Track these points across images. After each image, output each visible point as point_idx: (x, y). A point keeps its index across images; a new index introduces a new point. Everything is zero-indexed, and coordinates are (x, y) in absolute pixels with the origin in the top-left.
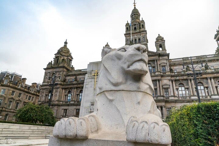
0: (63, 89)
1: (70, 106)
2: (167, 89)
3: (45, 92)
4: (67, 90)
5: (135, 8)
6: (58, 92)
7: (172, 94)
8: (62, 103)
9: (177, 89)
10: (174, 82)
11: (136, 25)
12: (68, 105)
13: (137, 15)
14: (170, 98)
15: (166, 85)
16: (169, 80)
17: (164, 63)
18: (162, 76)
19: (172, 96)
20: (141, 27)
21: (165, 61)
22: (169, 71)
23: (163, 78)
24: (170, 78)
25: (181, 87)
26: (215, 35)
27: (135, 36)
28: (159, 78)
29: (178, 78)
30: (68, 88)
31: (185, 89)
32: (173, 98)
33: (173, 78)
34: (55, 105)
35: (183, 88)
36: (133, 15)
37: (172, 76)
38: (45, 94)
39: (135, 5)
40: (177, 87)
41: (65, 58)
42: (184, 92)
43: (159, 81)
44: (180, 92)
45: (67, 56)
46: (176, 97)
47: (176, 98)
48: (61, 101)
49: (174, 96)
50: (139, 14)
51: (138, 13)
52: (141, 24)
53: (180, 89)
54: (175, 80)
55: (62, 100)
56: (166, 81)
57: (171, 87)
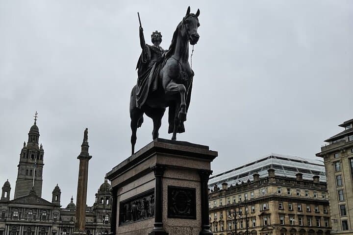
2: (56, 233)
5: (35, 123)
10: (60, 229)
11: (34, 152)
15: (55, 230)
16: (58, 227)
17: (57, 213)
18: (53, 223)
21: (58, 212)
22: (59, 219)
23: (54, 225)
24: (58, 225)
25: (64, 232)
27: (32, 167)
28: (51, 225)
29: (63, 226)
33: (61, 226)
37: (60, 224)
39: (35, 120)
40: (62, 232)
43: (51, 227)
54: (62, 228)
56: (55, 228)
57: (58, 232)
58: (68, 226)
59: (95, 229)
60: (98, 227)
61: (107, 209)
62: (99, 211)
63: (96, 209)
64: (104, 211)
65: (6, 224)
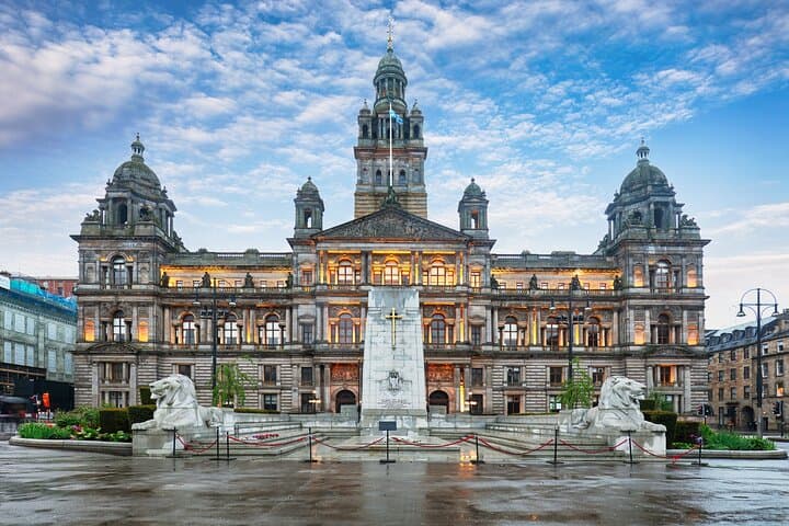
0: (163, 307)
1: (199, 356)
2: (479, 326)
3: (97, 315)
4: (178, 310)
6: (151, 316)
7: (489, 340)
8: (166, 346)
9: (501, 328)
10: (496, 313)
12: (194, 354)
13: (398, 81)
14: (484, 348)
15: (478, 317)
16: (487, 307)
17: (479, 263)
19: (487, 344)
20: (411, 132)
21: (482, 260)
22: (489, 284)
23: (472, 302)
24: (488, 302)
25: (510, 323)
26: (610, 205)
28: (464, 300)
29: (507, 304)
30: (182, 307)
31: (518, 328)
32: (490, 348)
33: (496, 304)
34: (149, 353)
35: (514, 327)
36: (383, 80)
37: (494, 298)
38: (97, 318)
40: (502, 324)
41: (151, 205)
42: (514, 336)
43: (462, 307)
44: (506, 336)
45: (157, 201)
46: (496, 345)
47: (497, 349)
48: (163, 343)
49: (493, 344)
50: (405, 78)
51: (400, 77)
52: (414, 122)
53: (507, 327)
54: (500, 309)
55: (166, 340)
56: (478, 309)
57: (489, 322)
58: (523, 305)
59: (620, 311)
60: (632, 302)
61: (663, 244)
62: (633, 249)
63: (623, 243)
64: (652, 249)
65: (317, 304)
